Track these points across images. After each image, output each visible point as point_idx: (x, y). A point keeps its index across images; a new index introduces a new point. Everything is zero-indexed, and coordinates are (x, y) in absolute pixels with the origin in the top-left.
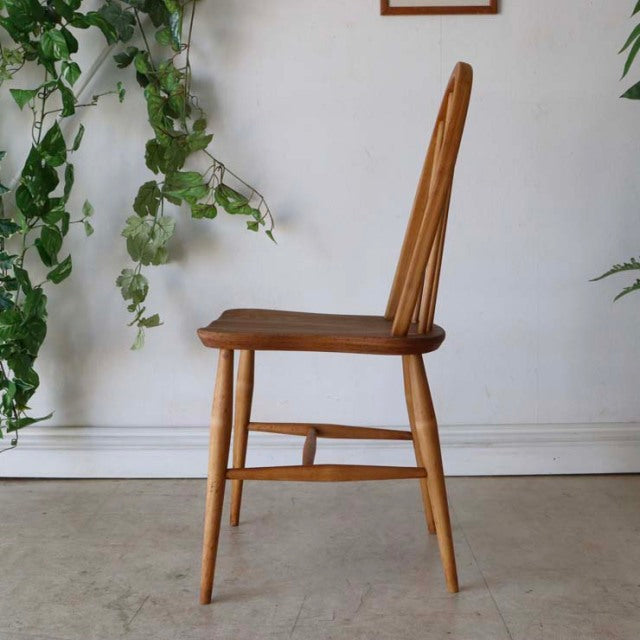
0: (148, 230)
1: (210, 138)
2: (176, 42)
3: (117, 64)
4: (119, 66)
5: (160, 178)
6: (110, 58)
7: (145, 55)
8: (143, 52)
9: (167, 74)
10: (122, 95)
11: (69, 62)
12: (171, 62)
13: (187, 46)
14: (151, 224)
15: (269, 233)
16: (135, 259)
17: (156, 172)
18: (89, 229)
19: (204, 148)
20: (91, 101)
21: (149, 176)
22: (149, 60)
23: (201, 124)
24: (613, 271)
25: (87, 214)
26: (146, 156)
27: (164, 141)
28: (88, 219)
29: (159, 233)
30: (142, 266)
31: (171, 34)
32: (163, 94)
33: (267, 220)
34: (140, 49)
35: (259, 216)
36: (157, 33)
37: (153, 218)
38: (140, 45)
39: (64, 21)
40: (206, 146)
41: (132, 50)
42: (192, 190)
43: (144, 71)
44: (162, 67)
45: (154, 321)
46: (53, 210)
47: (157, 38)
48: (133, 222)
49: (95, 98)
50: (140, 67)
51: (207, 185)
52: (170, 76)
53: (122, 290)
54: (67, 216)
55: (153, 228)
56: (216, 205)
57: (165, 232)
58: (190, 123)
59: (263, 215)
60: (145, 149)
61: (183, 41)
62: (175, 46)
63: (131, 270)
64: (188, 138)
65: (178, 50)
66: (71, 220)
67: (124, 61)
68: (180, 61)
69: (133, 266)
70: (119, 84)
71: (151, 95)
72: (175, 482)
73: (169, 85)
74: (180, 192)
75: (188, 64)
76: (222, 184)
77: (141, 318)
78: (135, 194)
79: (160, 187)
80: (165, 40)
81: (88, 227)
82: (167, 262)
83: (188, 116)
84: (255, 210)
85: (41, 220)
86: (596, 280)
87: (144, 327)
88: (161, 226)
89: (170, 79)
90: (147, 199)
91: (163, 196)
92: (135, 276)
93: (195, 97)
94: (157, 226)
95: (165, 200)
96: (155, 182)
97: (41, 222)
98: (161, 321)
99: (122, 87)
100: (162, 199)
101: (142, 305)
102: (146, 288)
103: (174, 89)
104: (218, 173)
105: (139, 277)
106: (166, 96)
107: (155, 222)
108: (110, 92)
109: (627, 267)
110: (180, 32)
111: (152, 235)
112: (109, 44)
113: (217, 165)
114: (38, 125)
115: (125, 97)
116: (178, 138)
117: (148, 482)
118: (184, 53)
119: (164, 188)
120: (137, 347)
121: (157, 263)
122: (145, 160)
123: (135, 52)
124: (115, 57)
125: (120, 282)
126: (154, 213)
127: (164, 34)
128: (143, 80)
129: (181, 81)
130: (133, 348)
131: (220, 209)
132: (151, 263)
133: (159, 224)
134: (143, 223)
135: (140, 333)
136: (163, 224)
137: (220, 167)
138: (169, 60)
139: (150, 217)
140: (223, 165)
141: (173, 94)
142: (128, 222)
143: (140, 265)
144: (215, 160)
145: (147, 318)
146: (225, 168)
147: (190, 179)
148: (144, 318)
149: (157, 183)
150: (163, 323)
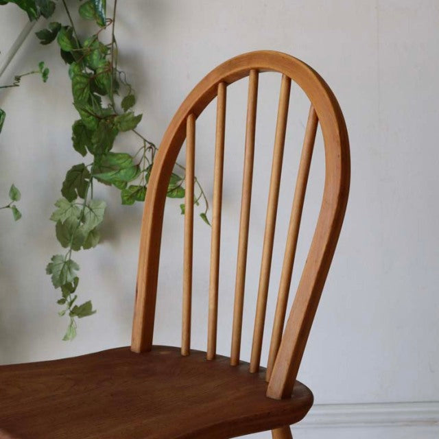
0: (78, 213)
1: (139, 118)
2: (101, 16)
3: (40, 41)
4: (42, 43)
5: (89, 160)
6: (32, 35)
7: (69, 31)
8: (66, 27)
9: (92, 51)
10: (45, 75)
12: (96, 38)
13: (113, 21)
14: (81, 207)
15: (203, 214)
16: (65, 246)
17: (84, 154)
18: (17, 213)
19: (133, 128)
20: (13, 82)
21: (76, 159)
22: (73, 35)
23: (130, 101)
25: (14, 198)
26: (73, 139)
27: (91, 123)
28: (15, 203)
29: (89, 217)
30: (73, 251)
31: (95, 8)
32: (89, 71)
33: (201, 201)
34: (64, 24)
36: (81, 6)
37: (83, 201)
38: (63, 20)
40: (135, 126)
41: (55, 26)
42: (122, 172)
43: (68, 48)
44: (86, 43)
45: (86, 310)
47: (80, 12)
48: (63, 205)
49: (18, 79)
50: (63, 44)
51: (138, 167)
52: (96, 52)
53: (52, 278)
55: (82, 213)
57: (96, 215)
58: (118, 100)
59: (197, 197)
60: (71, 132)
61: (109, 15)
62: (100, 21)
63: (61, 256)
64: (116, 119)
65: (103, 25)
67: (47, 38)
68: (105, 37)
69: (64, 252)
70: (41, 64)
71: (76, 75)
73: (95, 62)
74: (109, 174)
75: (114, 40)
77: (73, 308)
78: (63, 178)
79: (89, 168)
80: (89, 15)
81: (16, 211)
83: (116, 92)
87: (76, 318)
88: (91, 210)
89: (95, 57)
90: (76, 183)
91: (92, 176)
92: (65, 262)
93: (122, 71)
94: (87, 210)
95: (95, 181)
96: (83, 164)
98: (93, 309)
99: (45, 66)
100: (91, 181)
101: (72, 296)
102: (76, 280)
103: (100, 66)
104: (149, 154)
105: (69, 264)
106: (93, 72)
107: (85, 205)
108: (33, 72)
110: (104, 6)
111: (83, 218)
112: (31, 20)
113: (148, 145)
115: (49, 75)
116: (106, 118)
118: (109, 28)
119: (92, 169)
120: (70, 337)
121: (87, 246)
122: (72, 142)
123: (58, 28)
124: (37, 34)
125: (50, 270)
126: (83, 196)
127: (88, 8)
128: (67, 57)
129: (108, 57)
130: (65, 338)
132: (82, 248)
133: (89, 207)
134: (72, 206)
135: (72, 323)
136: (93, 208)
137: (150, 148)
138: (94, 36)
139: (79, 200)
140: (154, 145)
141: (100, 71)
142: (57, 205)
143: (70, 251)
144: (145, 141)
145: (79, 306)
146: (156, 149)
147: (120, 162)
148: (76, 306)
149: (86, 165)
150: (95, 312)
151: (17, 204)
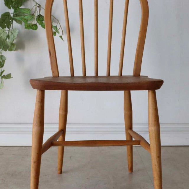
0: (6, 35)
5: (11, 11)
14: (7, 32)
15: (61, 37)
17: (10, 8)
21: (6, 10)
29: (11, 36)
33: (60, 31)
35: (57, 30)
37: (8, 29)
42: (26, 16)
45: (8, 76)
51: (33, 14)
55: (8, 34)
56: (38, 24)
57: (14, 36)
59: (58, 28)
72: (19, 148)
76: (40, 14)
77: (2, 75)
79: (12, 15)
82: (16, 50)
84: (55, 27)
87: (4, 79)
88: (12, 33)
90: (6, 21)
91: (13, 19)
95: (14, 21)
98: (11, 77)
101: (2, 69)
104: (38, 9)
105: (2, 57)
107: (9, 31)
111: (8, 37)
113: (38, 5)
117: (7, 148)
119: (14, 16)
120: (1, 88)
121: (11, 50)
122: (4, 2)
126: (9, 27)
131: (39, 26)
132: (8, 50)
133: (11, 32)
134: (4, 31)
135: (2, 81)
136: (13, 32)
137: (39, 6)
139: (7, 29)
140: (40, 5)
143: (2, 50)
144: (36, 3)
145: (5, 75)
146: (41, 7)
148: (4, 75)
149: (10, 13)
150: (12, 77)
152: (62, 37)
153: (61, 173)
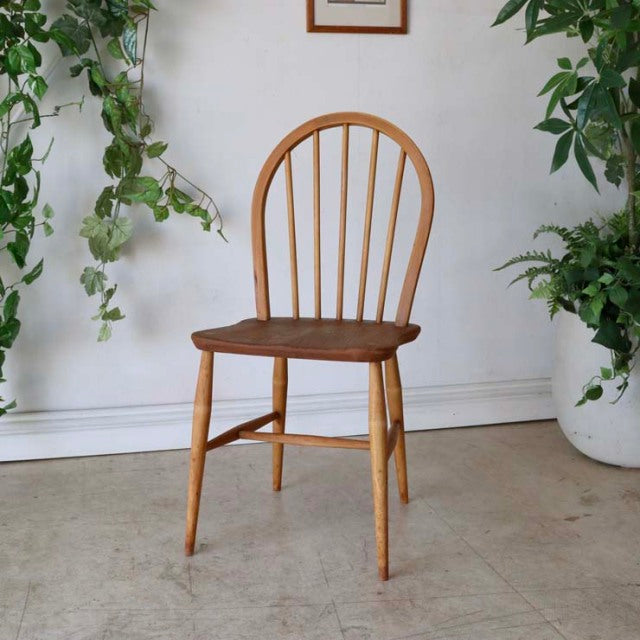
0: (105, 230)
1: (165, 146)
3: (71, 73)
4: (72, 76)
5: (115, 182)
8: (95, 62)
9: (122, 86)
11: (35, 76)
12: (124, 74)
13: (142, 61)
15: (219, 231)
16: (97, 259)
17: (112, 177)
18: (48, 229)
19: (159, 155)
20: (53, 111)
24: (512, 262)
25: (47, 216)
26: (104, 162)
28: (48, 221)
29: (116, 233)
30: (103, 263)
36: (108, 45)
37: (108, 218)
39: (26, 36)
40: (161, 154)
41: (87, 62)
42: (148, 194)
46: (22, 216)
47: (109, 50)
48: (90, 222)
49: (58, 109)
50: (97, 79)
51: (160, 189)
52: (124, 87)
53: (85, 287)
54: (33, 219)
57: (122, 232)
59: (212, 216)
61: (138, 55)
63: (92, 268)
66: (36, 223)
67: (76, 71)
68: (134, 74)
69: (96, 264)
73: (123, 96)
74: (135, 195)
75: (142, 78)
76: (173, 187)
77: (104, 312)
80: (118, 53)
84: (203, 211)
85: (10, 224)
86: (499, 269)
88: (118, 226)
89: (123, 91)
90: (103, 205)
92: (96, 273)
94: (113, 226)
96: (111, 186)
97: (10, 227)
98: (122, 314)
105: (100, 275)
106: (121, 104)
108: (72, 104)
109: (523, 259)
110: (135, 45)
111: (109, 233)
113: (170, 170)
114: (5, 135)
118: (139, 67)
119: (117, 190)
120: (103, 339)
121: (112, 260)
122: (103, 167)
123: (89, 63)
124: (71, 69)
125: (83, 280)
126: (109, 214)
128: (95, 89)
130: (99, 340)
132: (109, 261)
133: (115, 224)
134: (99, 223)
135: (106, 326)
137: (172, 173)
138: (122, 73)
139: (106, 218)
140: (175, 170)
141: (129, 104)
142: (85, 222)
143: (101, 263)
144: (168, 166)
145: (108, 312)
146: (176, 173)
147: (147, 184)
149: (113, 187)
150: (124, 316)
151: (50, 221)
152: (222, 231)
153: (279, 488)
